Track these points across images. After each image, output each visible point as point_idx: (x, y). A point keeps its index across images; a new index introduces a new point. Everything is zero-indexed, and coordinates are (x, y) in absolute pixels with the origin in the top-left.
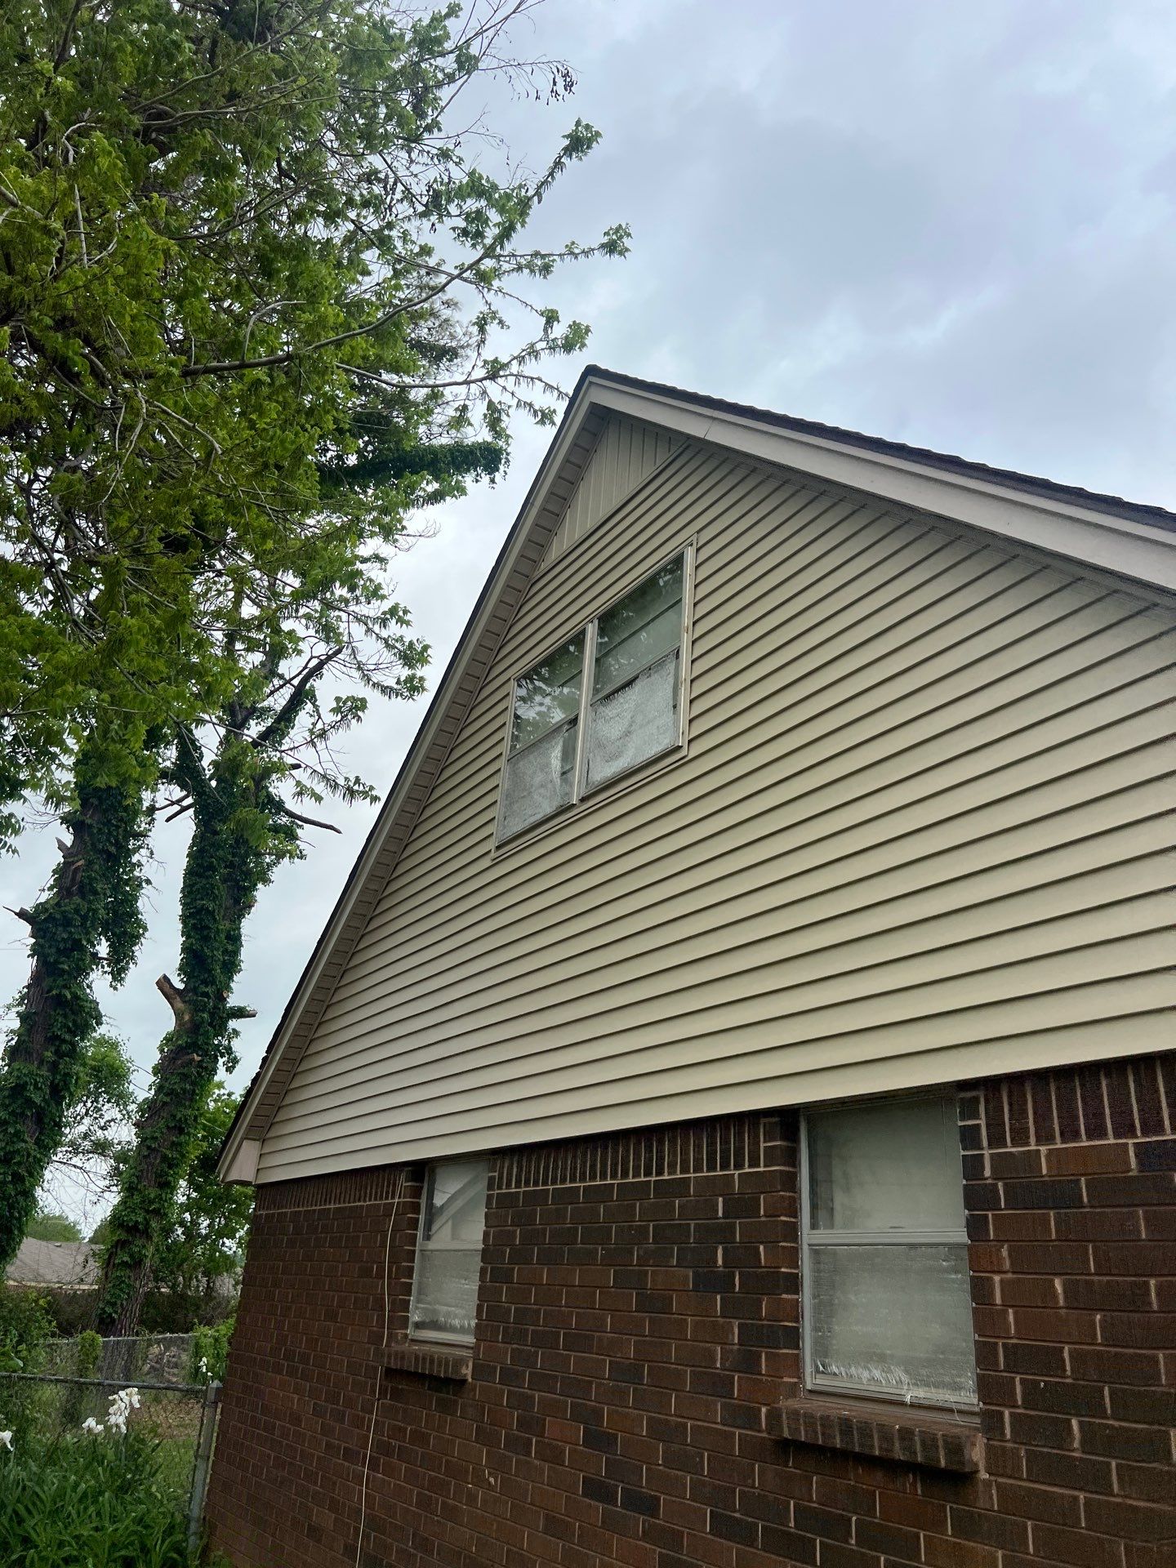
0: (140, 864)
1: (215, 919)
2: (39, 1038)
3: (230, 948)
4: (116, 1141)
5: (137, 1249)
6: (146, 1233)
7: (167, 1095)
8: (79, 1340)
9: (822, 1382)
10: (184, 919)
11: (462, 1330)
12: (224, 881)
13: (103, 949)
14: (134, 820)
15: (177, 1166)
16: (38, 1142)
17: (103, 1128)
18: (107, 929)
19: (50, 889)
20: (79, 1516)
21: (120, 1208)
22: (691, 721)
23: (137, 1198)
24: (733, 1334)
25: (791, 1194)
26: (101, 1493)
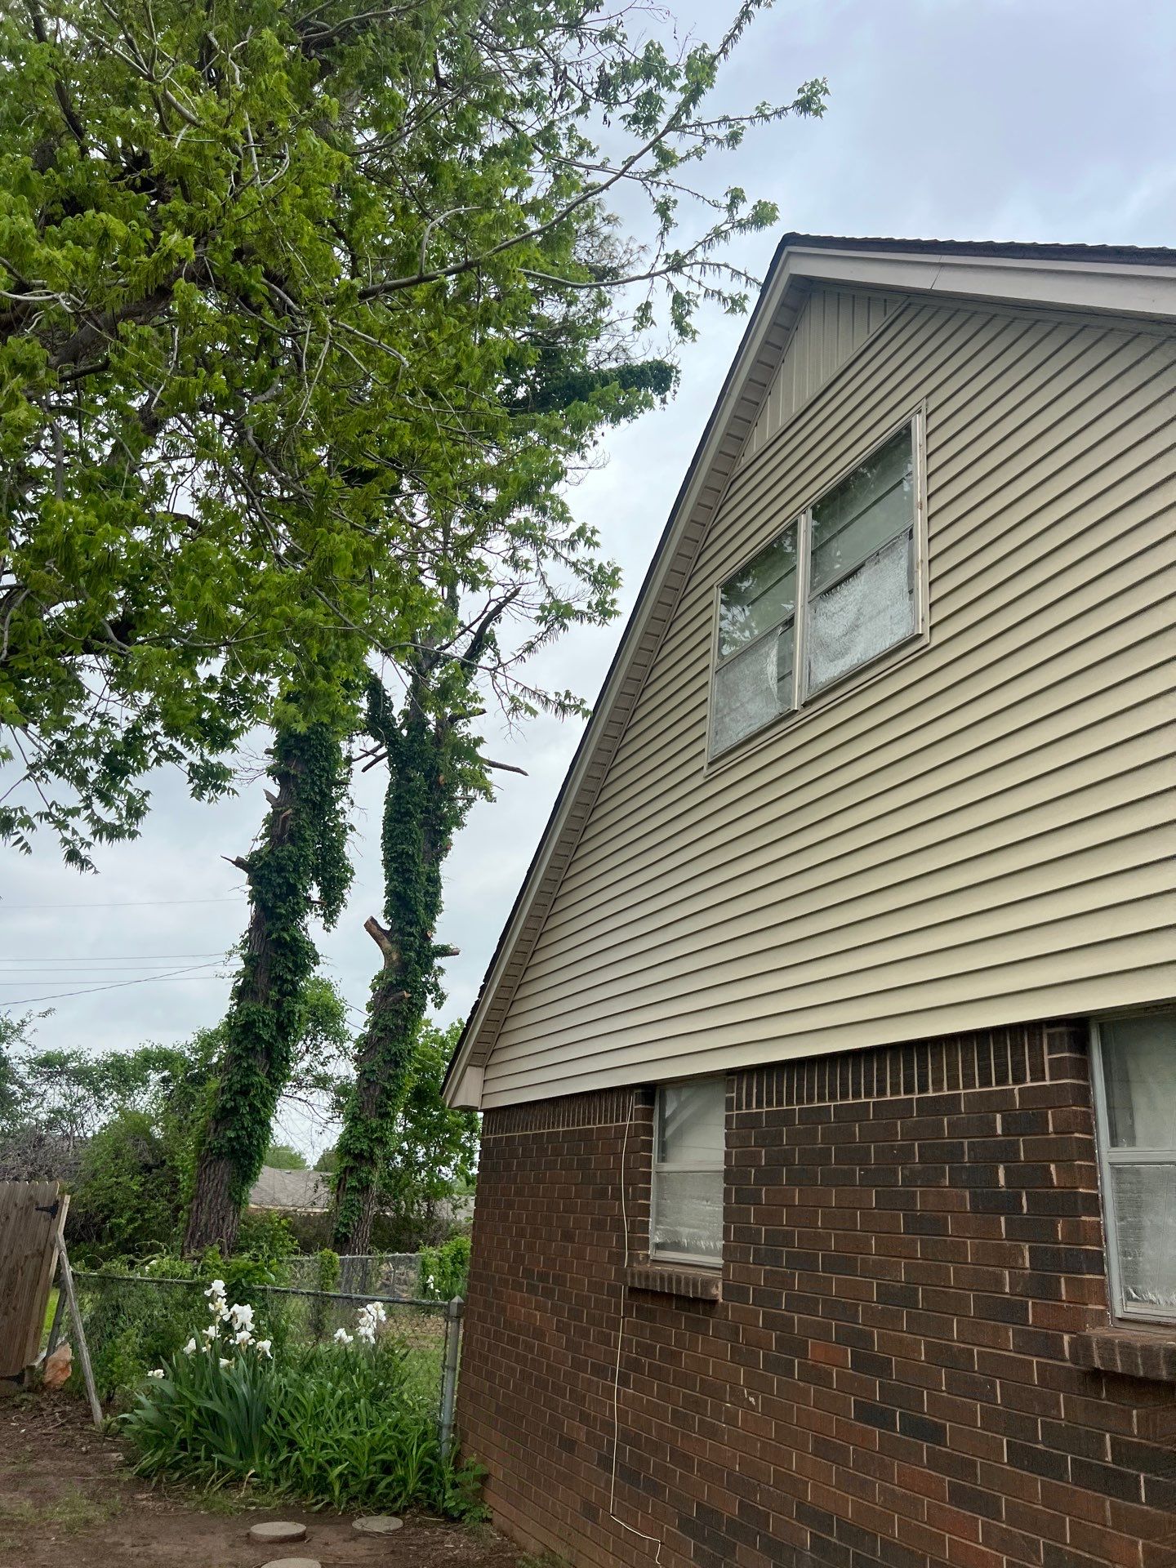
0: (343, 812)
1: (415, 863)
2: (263, 979)
3: (431, 890)
4: (335, 1076)
5: (364, 1175)
6: (372, 1162)
7: (382, 1030)
8: (318, 1257)
9: (1133, 1310)
10: (387, 863)
11: (708, 1252)
12: (421, 826)
13: (315, 893)
14: (334, 769)
15: (395, 1096)
16: (269, 1074)
17: (323, 1064)
18: (318, 872)
19: (262, 838)
20: (338, 1420)
21: (347, 1136)
22: (931, 606)
23: (361, 1128)
24: (1023, 1258)
25: (1083, 1109)
26: (357, 1400)
